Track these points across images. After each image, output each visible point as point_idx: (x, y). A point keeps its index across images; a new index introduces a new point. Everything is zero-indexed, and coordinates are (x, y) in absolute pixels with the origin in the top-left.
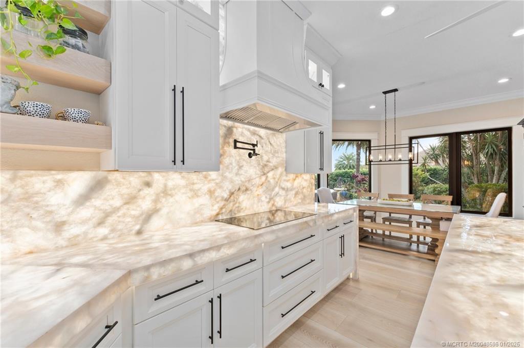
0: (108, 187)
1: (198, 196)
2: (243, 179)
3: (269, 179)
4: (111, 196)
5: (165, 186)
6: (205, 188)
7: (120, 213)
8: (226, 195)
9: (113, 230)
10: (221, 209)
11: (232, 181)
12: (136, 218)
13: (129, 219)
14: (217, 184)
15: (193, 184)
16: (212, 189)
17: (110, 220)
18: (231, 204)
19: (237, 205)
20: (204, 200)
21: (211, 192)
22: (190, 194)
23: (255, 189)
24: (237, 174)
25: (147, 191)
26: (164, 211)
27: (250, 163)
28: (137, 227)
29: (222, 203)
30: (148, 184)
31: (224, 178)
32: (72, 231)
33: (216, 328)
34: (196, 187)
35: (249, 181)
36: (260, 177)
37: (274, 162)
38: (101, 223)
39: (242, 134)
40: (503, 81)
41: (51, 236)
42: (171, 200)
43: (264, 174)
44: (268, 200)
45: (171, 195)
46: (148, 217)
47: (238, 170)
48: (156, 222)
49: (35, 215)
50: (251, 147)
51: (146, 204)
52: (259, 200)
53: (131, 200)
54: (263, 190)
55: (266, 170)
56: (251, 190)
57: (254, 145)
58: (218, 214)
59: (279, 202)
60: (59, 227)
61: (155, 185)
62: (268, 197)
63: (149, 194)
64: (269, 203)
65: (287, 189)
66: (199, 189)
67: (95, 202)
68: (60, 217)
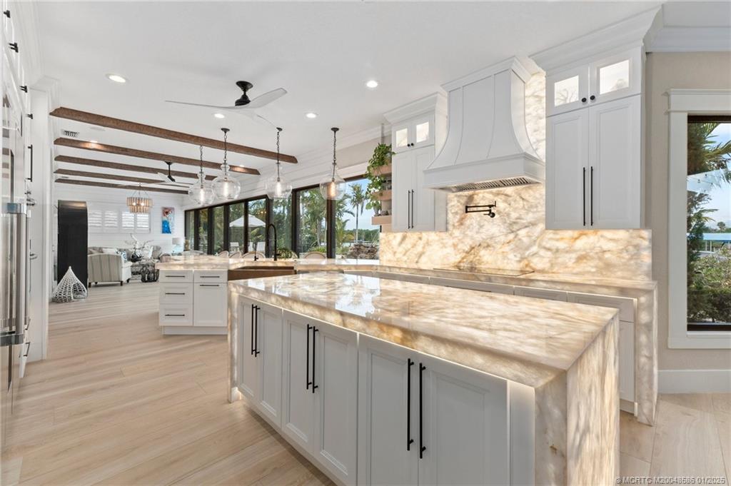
1: (446, 247)
2: (484, 237)
3: (520, 237)
4: (408, 244)
5: (428, 240)
6: (451, 242)
7: (411, 251)
8: (467, 249)
9: (408, 259)
10: (463, 258)
11: (472, 238)
12: (416, 255)
14: (459, 240)
15: (443, 239)
16: (456, 243)
17: (408, 253)
18: (472, 257)
19: (478, 258)
20: (450, 250)
21: (455, 246)
22: (441, 245)
23: (499, 246)
24: (477, 233)
26: (427, 254)
27: (492, 222)
28: (416, 259)
29: (464, 254)
30: (420, 238)
32: (398, 255)
34: (444, 241)
35: (491, 238)
36: (506, 235)
37: (530, 217)
38: (404, 255)
42: (431, 248)
43: (513, 232)
44: (518, 259)
45: (431, 245)
46: (420, 255)
47: (479, 229)
48: (424, 259)
50: (488, 208)
51: (419, 249)
52: (504, 257)
53: (414, 246)
54: (510, 248)
55: (515, 227)
56: (493, 247)
57: (490, 206)
58: (460, 262)
59: (538, 263)
60: (395, 253)
61: (423, 239)
62: (519, 256)
63: (421, 243)
64: (520, 261)
65: (557, 250)
66: (447, 243)
67: (403, 245)
68: (395, 250)
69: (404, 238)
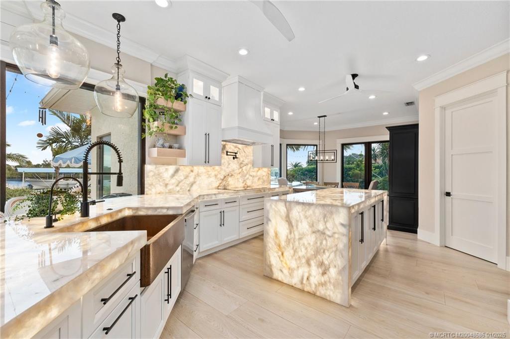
0: (180, 172)
1: (210, 177)
2: (230, 170)
3: (243, 170)
4: (181, 175)
6: (213, 173)
7: (183, 182)
8: (222, 178)
9: (181, 189)
10: (220, 184)
11: (225, 171)
12: (188, 184)
13: (186, 185)
14: (219, 172)
15: (208, 171)
16: (216, 174)
17: (181, 184)
18: (225, 182)
19: (227, 183)
20: (213, 179)
21: (216, 176)
22: (207, 176)
23: (236, 175)
24: (227, 168)
25: (192, 174)
26: (198, 183)
27: (234, 162)
28: (188, 188)
29: (221, 181)
30: (192, 171)
31: (221, 169)
32: (170, 187)
33: (222, 223)
34: (210, 173)
35: (233, 171)
36: (239, 169)
37: (246, 161)
38: (177, 185)
39: (230, 148)
40: (386, 113)
41: (164, 188)
42: (200, 178)
43: (241, 168)
45: (200, 176)
46: (192, 185)
47: (228, 166)
48: (195, 187)
49: (160, 180)
50: (234, 154)
51: (191, 179)
52: (238, 181)
53: (187, 177)
54: (240, 176)
55: (242, 165)
56: (234, 176)
57: (236, 153)
58: (218, 186)
59: (249, 183)
60: (166, 185)
61: (194, 171)
62: (243, 180)
63: (192, 175)
64: (243, 183)
65: (254, 176)
66: (211, 174)
67: (176, 177)
68: (167, 182)
69: (177, 171)
